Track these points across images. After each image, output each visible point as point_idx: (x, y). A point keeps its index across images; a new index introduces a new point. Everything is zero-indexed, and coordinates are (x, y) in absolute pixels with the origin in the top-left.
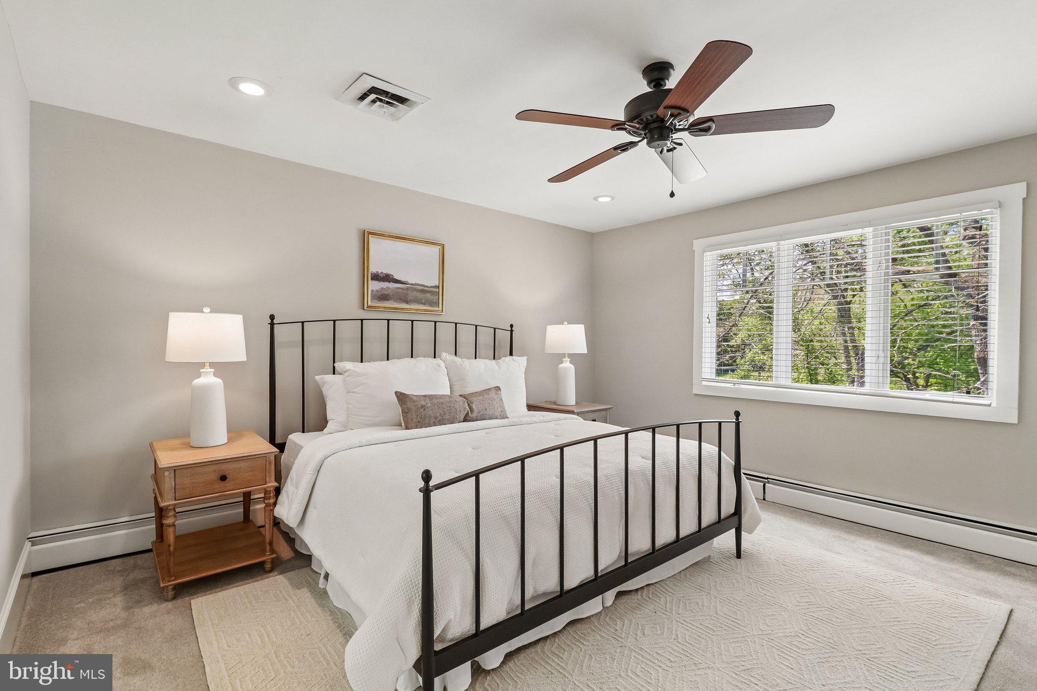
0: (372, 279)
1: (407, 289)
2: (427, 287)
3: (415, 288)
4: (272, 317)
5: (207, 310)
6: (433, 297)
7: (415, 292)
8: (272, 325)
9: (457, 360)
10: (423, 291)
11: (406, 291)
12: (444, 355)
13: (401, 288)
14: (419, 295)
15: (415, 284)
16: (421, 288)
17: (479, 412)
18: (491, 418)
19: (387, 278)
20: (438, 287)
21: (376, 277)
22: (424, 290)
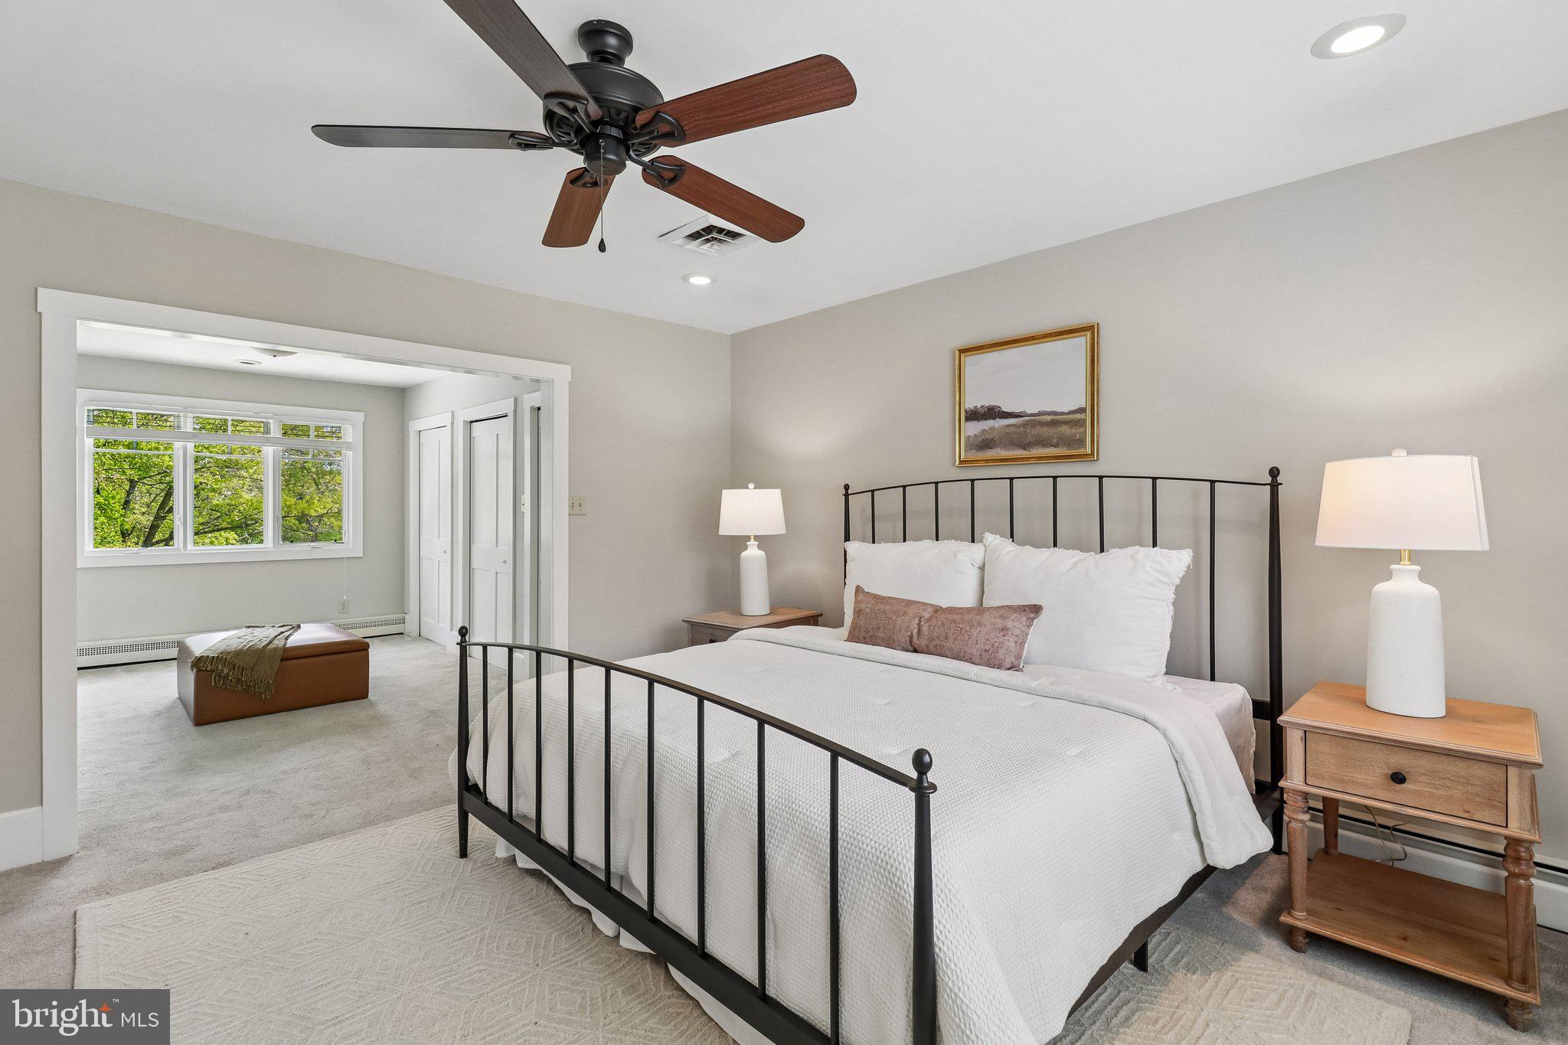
0: (968, 419)
1: (1025, 425)
2: (1062, 414)
3: (1036, 421)
4: (847, 487)
5: (751, 486)
6: (1074, 431)
7: (1038, 428)
8: (847, 495)
9: (1008, 547)
10: (1054, 423)
11: (1022, 429)
12: (990, 538)
13: (1014, 425)
14: (1045, 431)
15: (1040, 414)
16: (1048, 418)
17: (931, 639)
18: (957, 657)
19: (992, 413)
20: (1082, 410)
21: (974, 415)
22: (1055, 420)
